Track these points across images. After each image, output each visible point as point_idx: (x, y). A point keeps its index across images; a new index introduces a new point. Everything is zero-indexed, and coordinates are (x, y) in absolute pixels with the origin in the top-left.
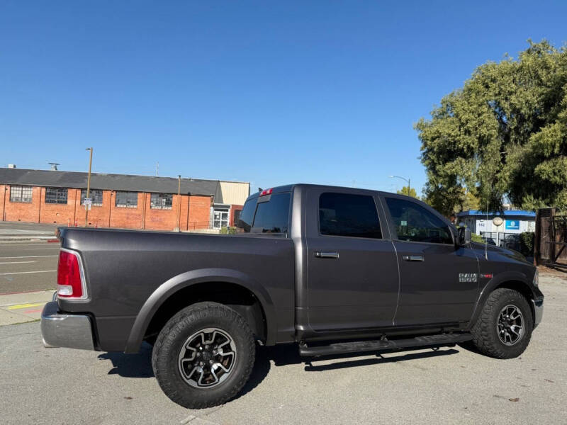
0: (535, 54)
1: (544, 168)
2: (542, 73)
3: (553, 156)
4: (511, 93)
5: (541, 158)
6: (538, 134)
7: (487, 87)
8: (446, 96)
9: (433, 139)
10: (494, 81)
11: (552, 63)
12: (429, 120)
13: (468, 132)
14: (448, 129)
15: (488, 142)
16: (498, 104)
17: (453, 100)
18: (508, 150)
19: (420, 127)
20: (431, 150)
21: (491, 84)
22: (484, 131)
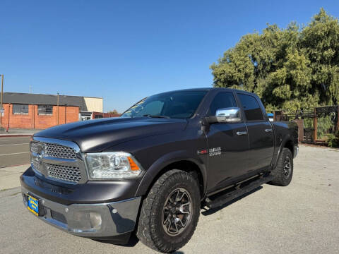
0: (270, 30)
1: (277, 91)
2: (274, 41)
3: (282, 84)
4: (260, 51)
5: (276, 85)
6: (275, 73)
7: (248, 47)
8: (226, 51)
9: (220, 75)
10: (252, 44)
11: (279, 36)
12: (217, 64)
13: (239, 71)
14: (229, 69)
15: (250, 76)
16: (253, 56)
17: (230, 53)
18: (258, 81)
19: (213, 68)
20: (219, 80)
21: (250, 45)
22: (247, 71)
